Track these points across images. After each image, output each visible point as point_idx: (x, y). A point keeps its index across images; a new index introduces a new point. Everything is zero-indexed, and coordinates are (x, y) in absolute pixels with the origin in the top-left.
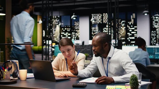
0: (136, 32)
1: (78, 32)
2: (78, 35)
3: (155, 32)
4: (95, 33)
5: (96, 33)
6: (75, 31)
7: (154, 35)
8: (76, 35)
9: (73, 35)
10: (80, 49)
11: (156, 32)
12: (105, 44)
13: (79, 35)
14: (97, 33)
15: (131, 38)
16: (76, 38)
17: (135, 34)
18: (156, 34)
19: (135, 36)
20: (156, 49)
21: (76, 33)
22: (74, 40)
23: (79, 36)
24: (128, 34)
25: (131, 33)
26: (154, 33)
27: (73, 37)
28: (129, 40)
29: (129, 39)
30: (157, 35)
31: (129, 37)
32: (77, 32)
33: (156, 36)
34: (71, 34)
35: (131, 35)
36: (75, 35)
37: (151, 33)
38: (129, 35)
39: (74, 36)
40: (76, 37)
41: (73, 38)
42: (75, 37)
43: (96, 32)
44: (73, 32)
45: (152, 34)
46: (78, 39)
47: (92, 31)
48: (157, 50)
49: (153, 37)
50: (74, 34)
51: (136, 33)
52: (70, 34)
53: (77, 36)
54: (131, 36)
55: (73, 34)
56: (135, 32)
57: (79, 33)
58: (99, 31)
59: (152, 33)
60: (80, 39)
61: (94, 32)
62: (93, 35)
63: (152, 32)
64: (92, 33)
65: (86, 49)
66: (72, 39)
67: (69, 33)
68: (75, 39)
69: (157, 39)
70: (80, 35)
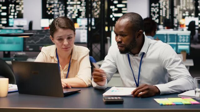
0: (126, 4)
1: (20, 4)
2: (20, 9)
3: (157, 5)
4: (52, 6)
5: (54, 7)
6: (15, 2)
7: (156, 10)
8: (17, 9)
9: (11, 9)
10: (36, 37)
11: (159, 6)
12: (139, 32)
13: (22, 9)
14: (55, 5)
15: (116, 15)
16: (17, 15)
17: (123, 9)
18: (160, 9)
19: (123, 12)
20: (168, 37)
21: (17, 6)
22: (14, 18)
23: (23, 12)
24: (111, 7)
25: (116, 7)
26: (156, 7)
27: (11, 12)
28: (113, 19)
29: (113, 17)
30: (161, 11)
31: (113, 14)
32: (18, 4)
33: (159, 13)
34: (8, 6)
35: (116, 9)
36: (15, 8)
37: (150, 7)
38: (113, 10)
39: (13, 11)
40: (17, 12)
41: (10, 15)
42: (14, 13)
43: (54, 3)
44: (12, 4)
45: (152, 9)
46: (20, 16)
47: (48, 2)
48: (170, 37)
49: (154, 13)
50: (13, 8)
51: (126, 7)
52: (5, 8)
53: (20, 11)
54: (116, 12)
55: (11, 7)
56: (124, 6)
57: (22, 6)
58: (60, 3)
59: (153, 7)
60: (24, 16)
61: (50, 4)
62: (49, 9)
63: (153, 5)
64: (47, 6)
65: (48, 36)
66: (10, 17)
67: (3, 6)
68: (16, 17)
69: (161, 18)
70: (24, 9)
